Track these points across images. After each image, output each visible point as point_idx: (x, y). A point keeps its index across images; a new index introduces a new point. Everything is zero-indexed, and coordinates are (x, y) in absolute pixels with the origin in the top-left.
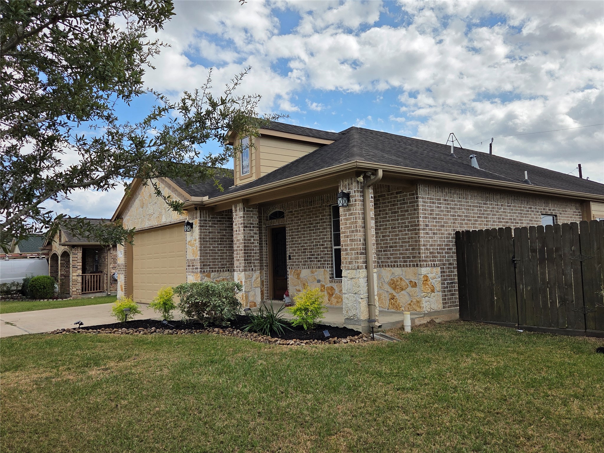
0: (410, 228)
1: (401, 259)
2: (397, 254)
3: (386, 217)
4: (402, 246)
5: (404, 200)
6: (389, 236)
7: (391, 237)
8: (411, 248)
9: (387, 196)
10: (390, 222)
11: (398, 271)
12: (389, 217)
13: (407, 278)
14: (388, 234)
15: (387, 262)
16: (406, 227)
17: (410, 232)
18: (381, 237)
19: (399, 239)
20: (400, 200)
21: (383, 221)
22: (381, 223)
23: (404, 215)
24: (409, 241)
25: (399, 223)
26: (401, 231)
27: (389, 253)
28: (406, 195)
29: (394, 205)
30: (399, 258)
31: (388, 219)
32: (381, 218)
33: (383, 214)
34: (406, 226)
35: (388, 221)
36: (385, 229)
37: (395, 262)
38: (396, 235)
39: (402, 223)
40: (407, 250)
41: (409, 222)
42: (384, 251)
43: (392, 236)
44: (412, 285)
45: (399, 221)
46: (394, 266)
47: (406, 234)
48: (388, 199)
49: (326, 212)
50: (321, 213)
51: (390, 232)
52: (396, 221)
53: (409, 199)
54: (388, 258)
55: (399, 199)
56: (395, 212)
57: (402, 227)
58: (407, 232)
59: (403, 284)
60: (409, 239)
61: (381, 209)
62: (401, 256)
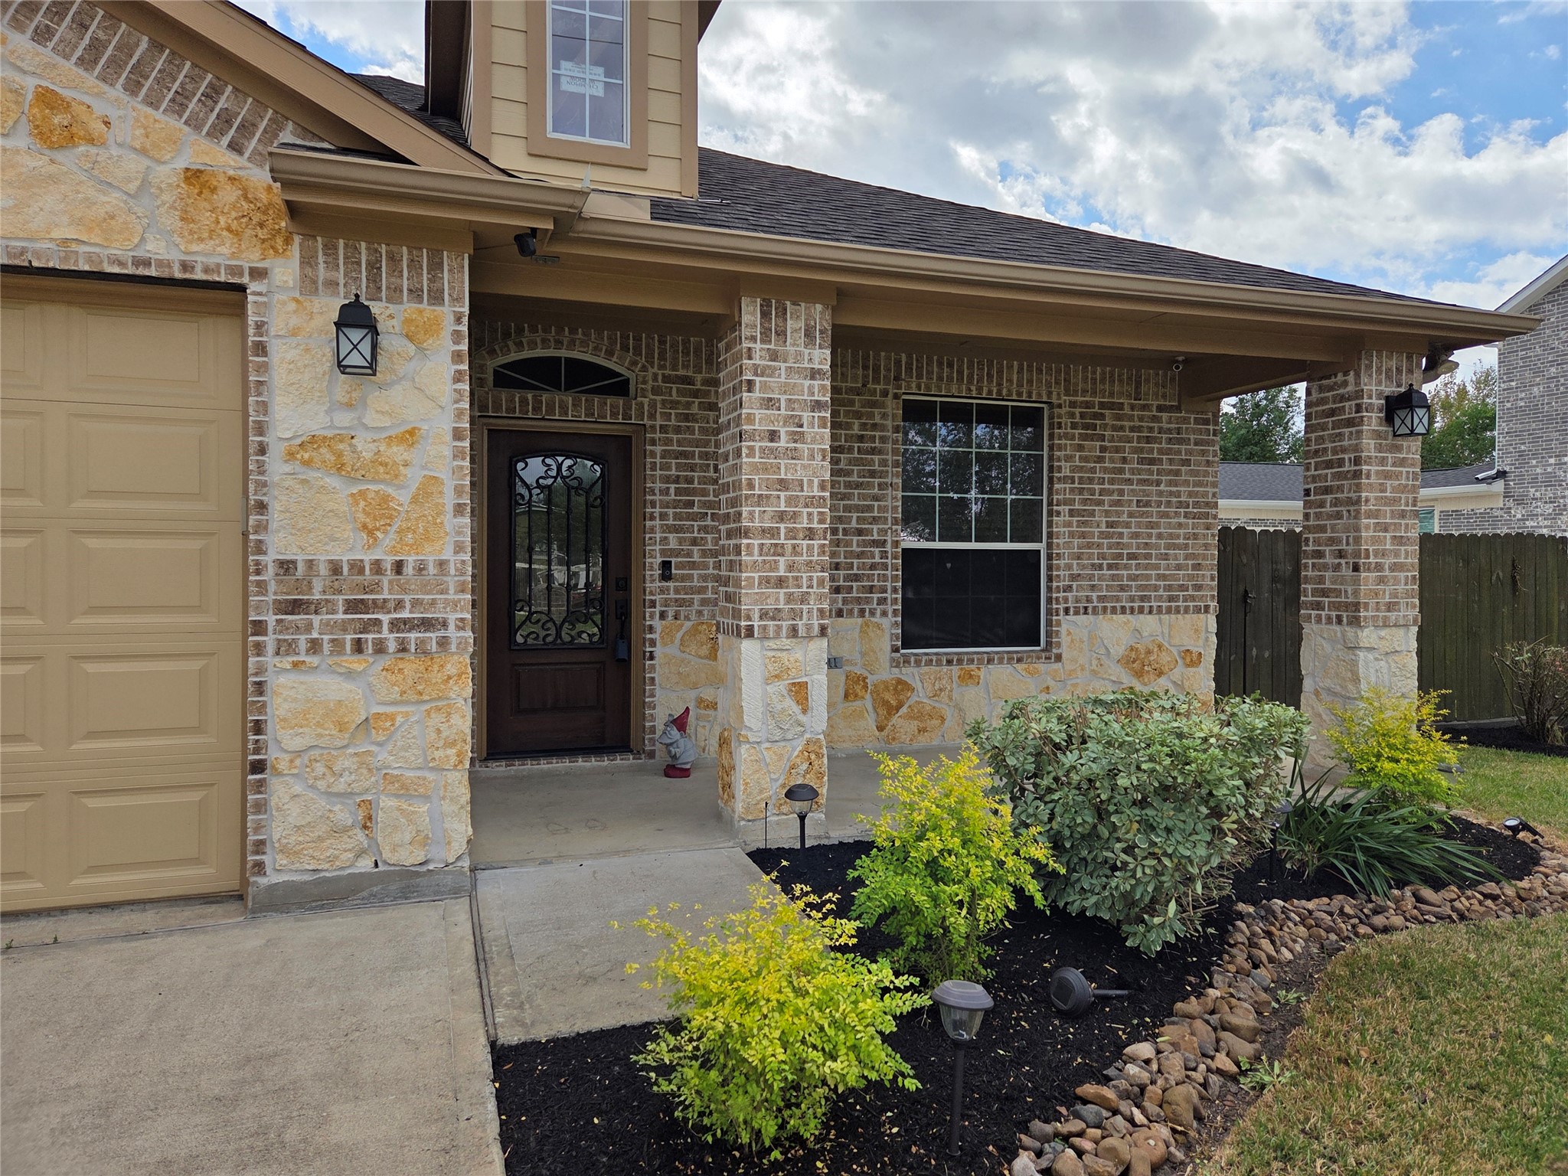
0: (1190, 510)
1: (1161, 593)
2: (1148, 577)
3: (1121, 471)
4: (1166, 557)
5: (1179, 431)
6: (1128, 525)
7: (1133, 530)
8: (1190, 562)
9: (1127, 411)
10: (1134, 487)
11: (1149, 623)
12: (1132, 471)
13: (1176, 641)
14: (1125, 518)
15: (1118, 599)
16: (1180, 505)
17: (1190, 521)
18: (1104, 525)
19: (1160, 536)
20: (1169, 431)
21: (1112, 481)
22: (1103, 484)
23: (1177, 473)
24: (1186, 546)
25: (1160, 493)
26: (1166, 515)
27: (1125, 573)
28: (1186, 420)
29: (1148, 440)
30: (1156, 588)
31: (1127, 476)
32: (1105, 470)
33: (1112, 460)
34: (1180, 502)
35: (1129, 481)
36: (1118, 503)
37: (1143, 599)
38: (1151, 525)
39: (1171, 493)
40: (1179, 567)
41: (1190, 494)
42: (1110, 567)
43: (1139, 525)
44: (1188, 660)
45: (1162, 487)
46: (1141, 610)
47: (1180, 525)
48: (1131, 418)
49: (884, 416)
50: (858, 415)
51: (1131, 515)
52: (1151, 485)
53: (1194, 431)
54: (1122, 588)
55: (1165, 425)
56: (1152, 461)
57: (1169, 504)
58: (1182, 520)
59: (1165, 658)
60: (1188, 539)
61: (1106, 444)
62: (1162, 583)
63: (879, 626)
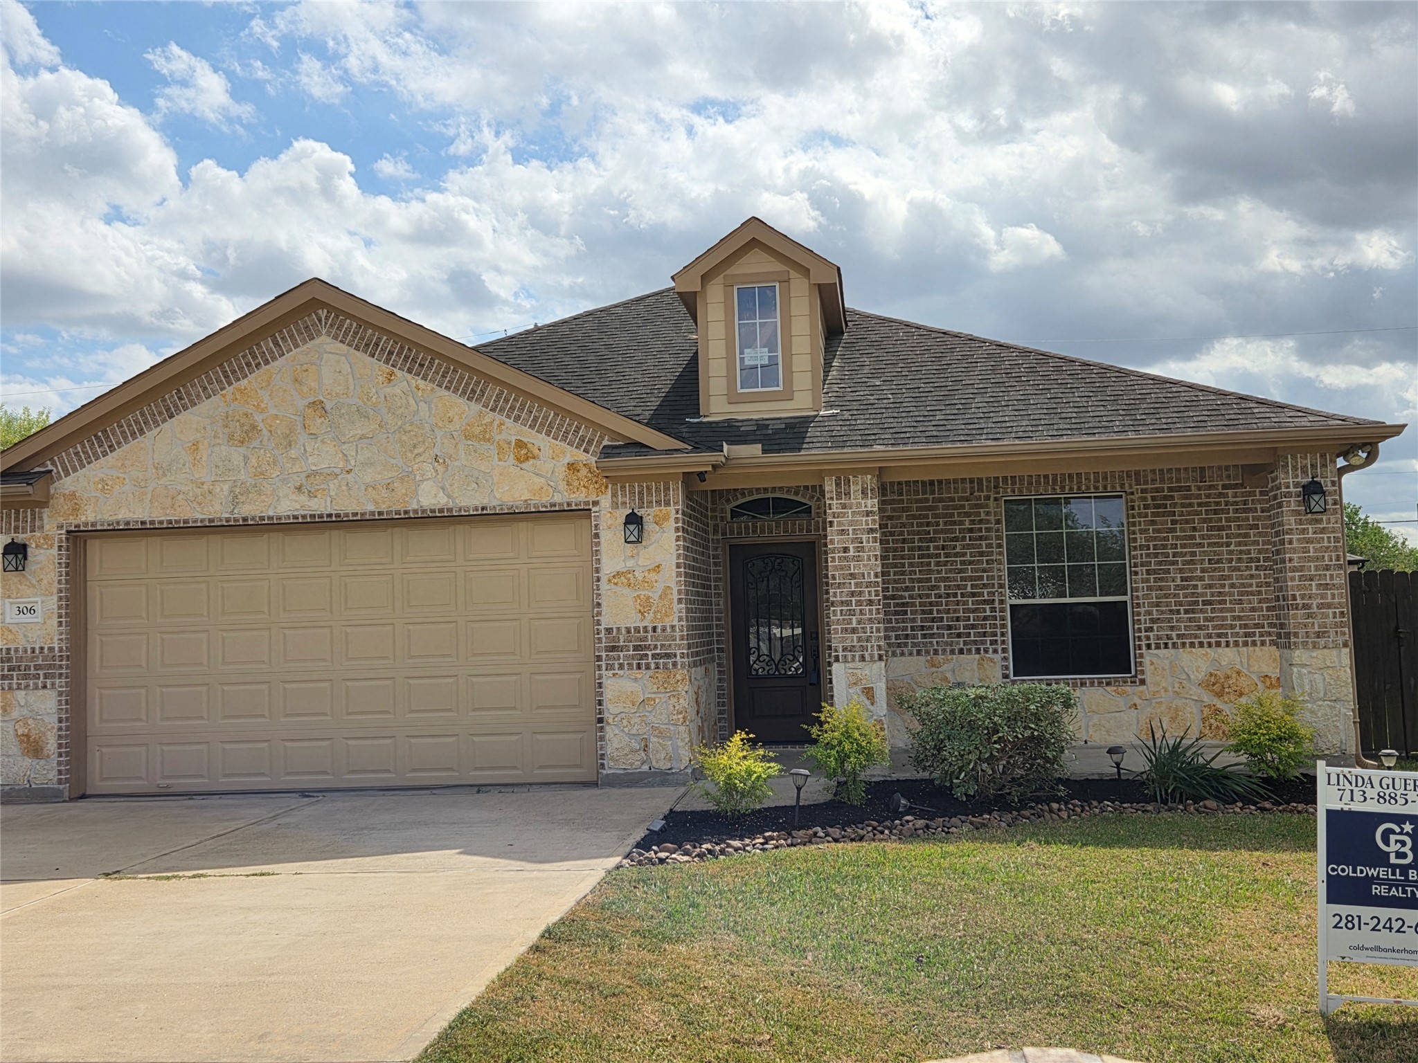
0: (1262, 563)
1: (1237, 630)
2: (1224, 619)
3: (1193, 537)
4: (1240, 602)
5: (1245, 503)
6: (1202, 579)
7: (1207, 582)
8: (1264, 605)
9: (1194, 491)
10: (1206, 549)
11: (1228, 656)
12: (1202, 537)
13: (1256, 669)
14: (1198, 573)
15: (1196, 637)
16: (1251, 560)
17: (1262, 573)
18: (1179, 580)
19: (1232, 586)
20: (1236, 503)
21: (1183, 546)
22: (1176, 548)
23: (1247, 535)
24: (1260, 593)
25: (1231, 552)
26: (1238, 569)
27: (1201, 616)
28: (1253, 494)
29: (1216, 512)
30: (1232, 627)
31: (1198, 541)
32: (1177, 538)
33: (1182, 530)
34: (1251, 558)
35: (1200, 545)
36: (1192, 562)
37: (1219, 635)
38: (1223, 578)
39: (1241, 552)
40: (1253, 609)
41: (1260, 552)
42: (1186, 612)
43: (1211, 578)
44: (1268, 683)
45: (1232, 547)
46: (1218, 644)
47: (1252, 576)
48: (1199, 496)
49: (988, 514)
50: (968, 515)
51: (1203, 570)
52: (1222, 546)
53: (1260, 501)
54: (1200, 628)
55: (1231, 499)
56: (1221, 528)
57: (1239, 560)
58: (1253, 572)
59: (1243, 682)
60: (1261, 586)
61: (1177, 518)
62: (1238, 623)
63: (991, 660)
